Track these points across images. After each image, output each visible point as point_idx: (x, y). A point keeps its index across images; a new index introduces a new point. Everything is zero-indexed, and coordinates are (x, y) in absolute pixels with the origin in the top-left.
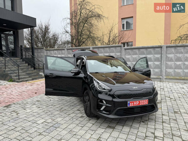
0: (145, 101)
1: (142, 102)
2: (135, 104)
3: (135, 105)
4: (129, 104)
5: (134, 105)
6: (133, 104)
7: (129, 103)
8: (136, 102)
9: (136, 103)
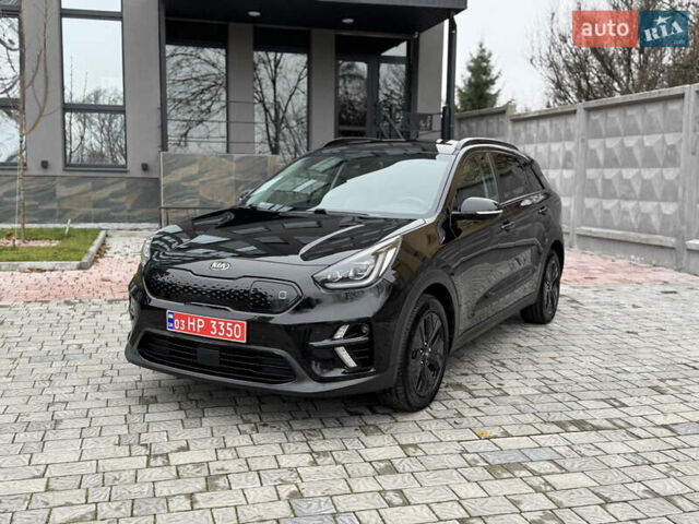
0: (232, 327)
1: (218, 326)
2: (192, 326)
3: (191, 331)
4: (171, 321)
5: (186, 329)
6: (186, 324)
7: (171, 316)
8: (196, 318)
9: (193, 324)
